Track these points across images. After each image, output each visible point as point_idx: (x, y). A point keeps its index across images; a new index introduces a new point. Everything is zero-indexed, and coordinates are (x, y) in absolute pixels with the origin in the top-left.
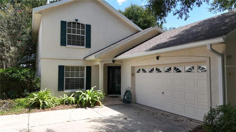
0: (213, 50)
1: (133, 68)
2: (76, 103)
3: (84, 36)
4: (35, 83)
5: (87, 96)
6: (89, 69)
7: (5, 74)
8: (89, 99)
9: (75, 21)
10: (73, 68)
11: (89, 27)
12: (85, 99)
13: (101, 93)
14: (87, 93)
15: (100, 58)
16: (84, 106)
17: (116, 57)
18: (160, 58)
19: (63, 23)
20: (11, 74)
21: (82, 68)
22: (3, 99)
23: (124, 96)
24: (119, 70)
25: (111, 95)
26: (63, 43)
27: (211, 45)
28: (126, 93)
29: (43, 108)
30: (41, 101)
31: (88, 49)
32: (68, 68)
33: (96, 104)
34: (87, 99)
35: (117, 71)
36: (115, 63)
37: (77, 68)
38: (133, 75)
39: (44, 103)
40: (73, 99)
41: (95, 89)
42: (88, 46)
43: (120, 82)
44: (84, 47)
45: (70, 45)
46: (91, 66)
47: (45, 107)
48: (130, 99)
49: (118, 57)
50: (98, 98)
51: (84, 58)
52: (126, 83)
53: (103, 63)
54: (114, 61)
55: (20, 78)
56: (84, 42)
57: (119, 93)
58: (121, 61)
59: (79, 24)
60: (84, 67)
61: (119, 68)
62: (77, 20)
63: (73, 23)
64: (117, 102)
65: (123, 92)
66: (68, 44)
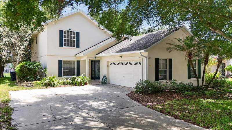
0: (142, 55)
1: (108, 62)
2: (72, 84)
3: (75, 40)
4: (44, 72)
5: (80, 79)
6: (78, 62)
7: (25, 66)
8: (81, 81)
9: (69, 30)
10: (68, 62)
11: (78, 34)
12: (78, 81)
13: (88, 77)
14: (79, 77)
15: (86, 55)
16: (78, 85)
17: (97, 55)
18: (122, 57)
19: (61, 32)
20: (29, 66)
21: (74, 62)
22: (28, 82)
23: (102, 80)
24: (99, 63)
25: (93, 80)
26: (61, 45)
27: (141, 53)
28: (103, 78)
29: (53, 86)
30: (52, 82)
31: (78, 49)
32: (64, 62)
33: (85, 84)
34: (80, 81)
35: (97, 63)
36: (96, 58)
37: (71, 62)
38: (108, 66)
39: (54, 83)
40: (70, 81)
41: (84, 75)
42: (78, 46)
43: (99, 72)
44: (75, 48)
45: (66, 46)
46: (80, 61)
47: (54, 86)
48: (106, 81)
49: (98, 55)
50: (87, 80)
51: (75, 55)
52: (103, 72)
53: (89, 59)
54: (95, 58)
55: (35, 69)
56: (75, 44)
57: (99, 78)
58: (100, 57)
59: (72, 31)
60: (75, 61)
61: (99, 61)
62: (70, 29)
63: (67, 31)
64: (98, 83)
65: (101, 77)
66: (64, 46)
